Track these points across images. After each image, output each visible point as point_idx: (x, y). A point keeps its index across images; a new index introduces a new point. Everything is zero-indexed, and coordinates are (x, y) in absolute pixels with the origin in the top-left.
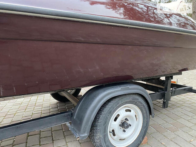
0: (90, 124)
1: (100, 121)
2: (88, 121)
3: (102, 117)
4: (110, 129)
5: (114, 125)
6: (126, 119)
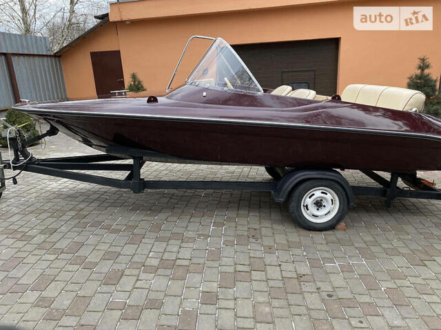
4: (303, 204)
5: (308, 201)
6: (322, 200)
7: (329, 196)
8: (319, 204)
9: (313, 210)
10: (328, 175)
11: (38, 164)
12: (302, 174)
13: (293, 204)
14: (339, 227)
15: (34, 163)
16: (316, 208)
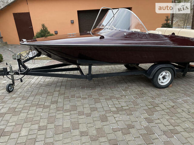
0: (154, 74)
1: (157, 74)
2: (153, 74)
3: (157, 73)
4: (159, 78)
5: (160, 77)
6: (165, 76)
7: (168, 74)
8: (164, 78)
9: (162, 80)
10: (169, 65)
11: (32, 71)
12: (160, 66)
13: (155, 79)
14: (170, 86)
15: (30, 71)
16: (163, 79)
